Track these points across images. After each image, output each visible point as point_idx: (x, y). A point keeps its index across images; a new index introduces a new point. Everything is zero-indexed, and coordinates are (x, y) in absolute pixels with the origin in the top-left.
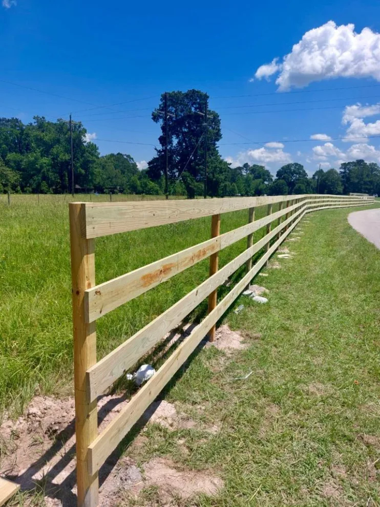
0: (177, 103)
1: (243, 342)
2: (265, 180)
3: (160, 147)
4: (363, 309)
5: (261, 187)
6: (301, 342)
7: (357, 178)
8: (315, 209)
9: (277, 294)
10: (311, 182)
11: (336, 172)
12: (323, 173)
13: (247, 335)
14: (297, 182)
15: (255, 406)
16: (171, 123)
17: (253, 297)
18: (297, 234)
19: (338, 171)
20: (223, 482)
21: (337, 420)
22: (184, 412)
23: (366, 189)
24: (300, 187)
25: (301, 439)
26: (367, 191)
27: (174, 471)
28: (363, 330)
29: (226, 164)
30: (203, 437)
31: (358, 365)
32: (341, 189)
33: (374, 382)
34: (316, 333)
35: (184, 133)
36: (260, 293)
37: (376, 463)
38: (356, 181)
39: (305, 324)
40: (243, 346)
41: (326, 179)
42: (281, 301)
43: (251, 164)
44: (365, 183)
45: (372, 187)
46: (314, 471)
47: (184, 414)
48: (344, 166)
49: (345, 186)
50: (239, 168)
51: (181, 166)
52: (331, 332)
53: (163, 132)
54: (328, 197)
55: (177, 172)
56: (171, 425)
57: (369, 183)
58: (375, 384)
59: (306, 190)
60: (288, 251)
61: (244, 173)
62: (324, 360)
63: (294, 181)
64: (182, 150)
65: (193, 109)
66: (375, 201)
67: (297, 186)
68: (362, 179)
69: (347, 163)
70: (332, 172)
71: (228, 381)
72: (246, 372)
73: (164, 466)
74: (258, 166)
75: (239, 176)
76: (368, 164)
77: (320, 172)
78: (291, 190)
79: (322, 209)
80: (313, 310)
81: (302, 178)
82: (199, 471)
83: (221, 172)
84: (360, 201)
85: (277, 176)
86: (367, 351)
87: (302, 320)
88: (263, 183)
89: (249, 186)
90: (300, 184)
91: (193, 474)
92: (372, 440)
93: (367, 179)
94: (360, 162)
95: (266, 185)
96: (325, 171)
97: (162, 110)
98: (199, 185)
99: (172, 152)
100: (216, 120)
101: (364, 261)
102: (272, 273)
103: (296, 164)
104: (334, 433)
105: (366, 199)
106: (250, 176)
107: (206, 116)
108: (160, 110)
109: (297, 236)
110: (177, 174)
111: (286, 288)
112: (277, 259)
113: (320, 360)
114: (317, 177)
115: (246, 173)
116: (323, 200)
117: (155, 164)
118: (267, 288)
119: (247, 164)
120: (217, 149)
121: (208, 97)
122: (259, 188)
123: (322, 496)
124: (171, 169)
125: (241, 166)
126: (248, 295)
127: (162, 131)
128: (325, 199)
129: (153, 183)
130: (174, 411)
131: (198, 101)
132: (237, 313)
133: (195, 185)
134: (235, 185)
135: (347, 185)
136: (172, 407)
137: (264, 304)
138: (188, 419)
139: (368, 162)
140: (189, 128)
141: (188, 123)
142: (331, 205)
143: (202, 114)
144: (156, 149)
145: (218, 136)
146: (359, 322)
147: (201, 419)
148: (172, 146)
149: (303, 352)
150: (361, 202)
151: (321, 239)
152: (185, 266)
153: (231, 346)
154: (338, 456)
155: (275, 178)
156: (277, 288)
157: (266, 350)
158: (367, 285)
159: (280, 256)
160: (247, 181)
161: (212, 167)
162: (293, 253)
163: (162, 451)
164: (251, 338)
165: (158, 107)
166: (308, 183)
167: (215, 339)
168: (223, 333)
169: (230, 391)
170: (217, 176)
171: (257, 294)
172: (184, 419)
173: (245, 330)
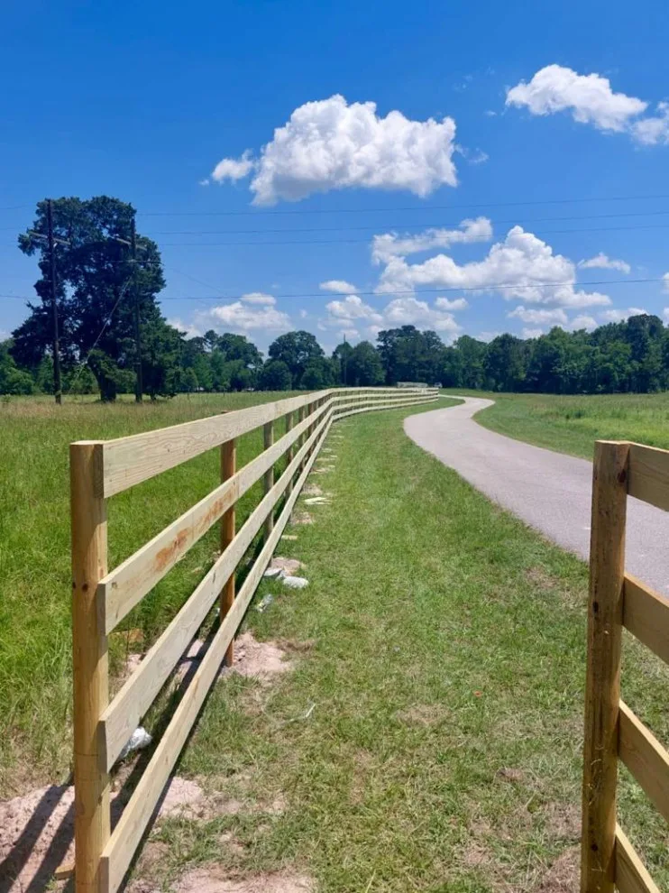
0: (71, 219)
1: (284, 660)
2: (248, 361)
3: (38, 302)
4: (462, 580)
5: (242, 373)
6: (379, 646)
7: (406, 355)
8: (347, 413)
9: (321, 569)
10: (330, 365)
11: (372, 347)
12: (350, 350)
13: (290, 646)
14: (307, 364)
15: (333, 758)
16: (59, 257)
17: (283, 578)
18: (328, 460)
19: (376, 344)
20: (316, 880)
21: (462, 755)
22: (217, 789)
23: (422, 375)
24: (312, 373)
25: (417, 794)
26: (424, 379)
27: (229, 882)
28: (468, 612)
29: (176, 332)
30: (260, 824)
31: (474, 668)
32: (382, 375)
33: (501, 691)
34: (400, 627)
35: (88, 276)
36: (293, 571)
37: (530, 804)
38: (406, 361)
39: (378, 615)
40: (286, 665)
41: (357, 359)
42: (331, 581)
43: (219, 333)
44: (421, 365)
45: (431, 371)
46: (447, 835)
47: (217, 793)
48: (384, 335)
49: (388, 369)
50: (198, 340)
51: (86, 338)
52: (421, 621)
53: (43, 273)
54: (366, 392)
55: (77, 349)
56: (201, 815)
57: (427, 365)
58: (503, 693)
59: (324, 379)
60: (321, 492)
61: (208, 348)
62: (422, 668)
63: (301, 363)
64: (87, 309)
65: (105, 233)
66: (439, 395)
67: (307, 372)
68: (413, 359)
69: (388, 330)
70: (364, 346)
71: (278, 727)
72: (304, 706)
73: (209, 880)
74: (234, 336)
75: (199, 353)
76: (421, 333)
77: (344, 347)
78: (298, 379)
79: (358, 413)
80: (386, 591)
81: (314, 358)
82: (270, 873)
83: (167, 349)
84: (416, 396)
85: (270, 354)
86: (482, 645)
87: (372, 608)
88: (246, 367)
89: (219, 373)
90: (313, 369)
91: (262, 880)
92: (517, 774)
93: (423, 359)
94: (408, 329)
95: (251, 370)
96: (353, 345)
97: (40, 232)
98: (125, 374)
99: (65, 311)
100: (150, 253)
101: (445, 499)
102: (303, 531)
103: (303, 333)
104: (462, 775)
105: (426, 393)
106: (220, 354)
107: (133, 245)
108: (35, 231)
109: (327, 463)
110: (77, 354)
111: (334, 557)
112: (306, 506)
113: (416, 668)
114: (339, 356)
115: (212, 348)
116: (358, 396)
117: (29, 335)
118: (302, 560)
119: (212, 332)
120: (156, 306)
121: (134, 212)
122: (239, 375)
123: (466, 866)
124: (64, 344)
125: (201, 335)
126: (274, 577)
127: (41, 271)
128: (361, 396)
129: (20, 371)
130: (199, 791)
131: (115, 217)
132: (261, 610)
133: (116, 374)
134: (192, 371)
135: (391, 369)
136: (193, 785)
137: (303, 589)
138: (227, 800)
139: (421, 329)
140: (99, 265)
141: (95, 257)
142: (370, 405)
143: (125, 242)
144: (29, 305)
145: (157, 283)
146: (460, 602)
147: (249, 796)
148: (63, 300)
149: (387, 661)
150: (418, 398)
151: (369, 466)
152: (200, 532)
153: (267, 668)
154: (475, 807)
155: (266, 357)
156: (319, 559)
157: (327, 666)
158: (459, 540)
159: (309, 501)
160: (214, 363)
161: (149, 340)
162: (328, 494)
163: (197, 858)
164: (297, 649)
165: (32, 227)
166: (326, 366)
167: (234, 661)
168: (248, 647)
169: (285, 741)
170: (159, 356)
171: (289, 573)
172: (220, 801)
173: (283, 638)
